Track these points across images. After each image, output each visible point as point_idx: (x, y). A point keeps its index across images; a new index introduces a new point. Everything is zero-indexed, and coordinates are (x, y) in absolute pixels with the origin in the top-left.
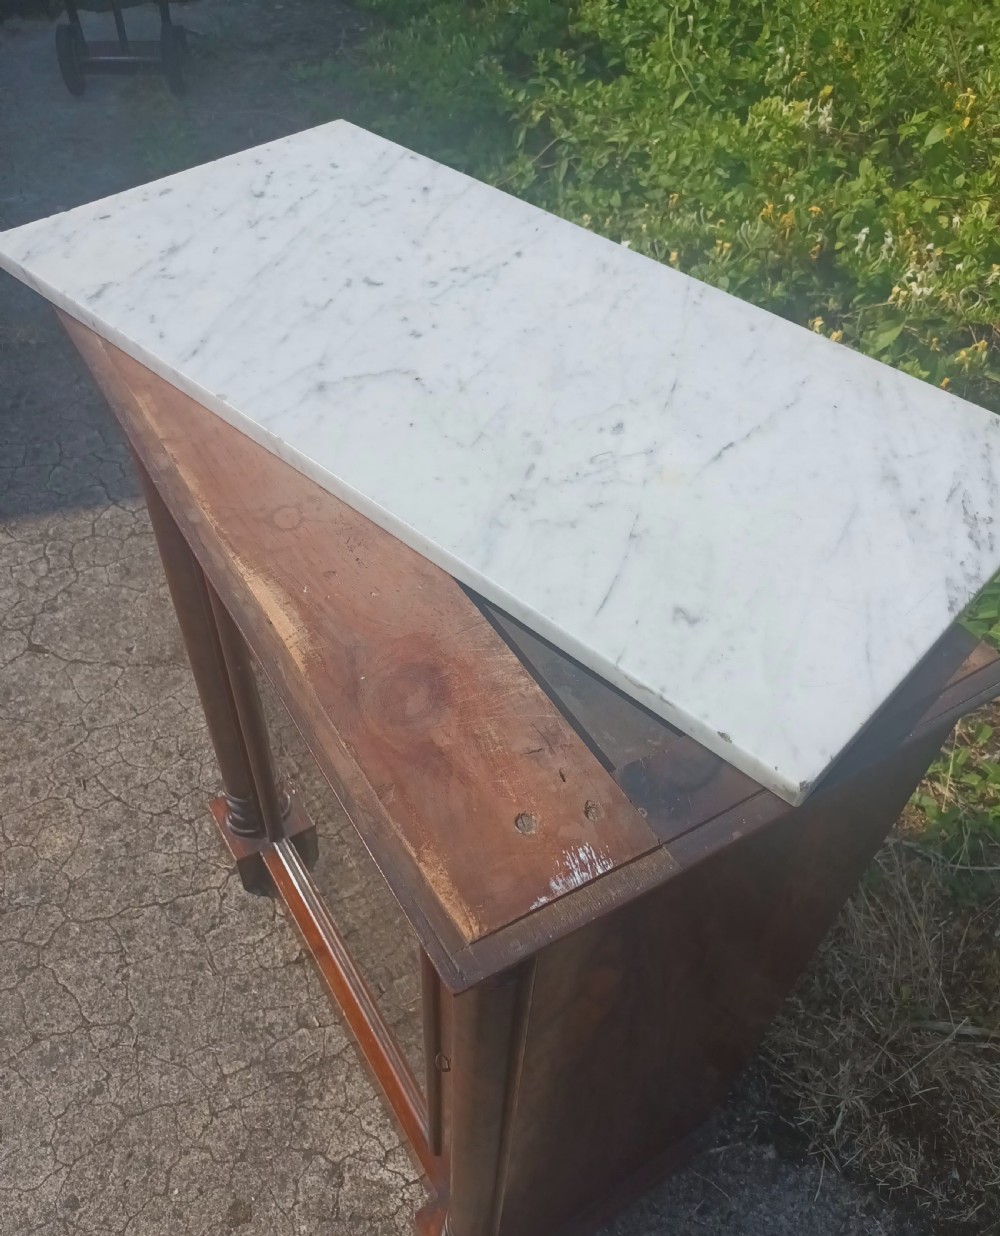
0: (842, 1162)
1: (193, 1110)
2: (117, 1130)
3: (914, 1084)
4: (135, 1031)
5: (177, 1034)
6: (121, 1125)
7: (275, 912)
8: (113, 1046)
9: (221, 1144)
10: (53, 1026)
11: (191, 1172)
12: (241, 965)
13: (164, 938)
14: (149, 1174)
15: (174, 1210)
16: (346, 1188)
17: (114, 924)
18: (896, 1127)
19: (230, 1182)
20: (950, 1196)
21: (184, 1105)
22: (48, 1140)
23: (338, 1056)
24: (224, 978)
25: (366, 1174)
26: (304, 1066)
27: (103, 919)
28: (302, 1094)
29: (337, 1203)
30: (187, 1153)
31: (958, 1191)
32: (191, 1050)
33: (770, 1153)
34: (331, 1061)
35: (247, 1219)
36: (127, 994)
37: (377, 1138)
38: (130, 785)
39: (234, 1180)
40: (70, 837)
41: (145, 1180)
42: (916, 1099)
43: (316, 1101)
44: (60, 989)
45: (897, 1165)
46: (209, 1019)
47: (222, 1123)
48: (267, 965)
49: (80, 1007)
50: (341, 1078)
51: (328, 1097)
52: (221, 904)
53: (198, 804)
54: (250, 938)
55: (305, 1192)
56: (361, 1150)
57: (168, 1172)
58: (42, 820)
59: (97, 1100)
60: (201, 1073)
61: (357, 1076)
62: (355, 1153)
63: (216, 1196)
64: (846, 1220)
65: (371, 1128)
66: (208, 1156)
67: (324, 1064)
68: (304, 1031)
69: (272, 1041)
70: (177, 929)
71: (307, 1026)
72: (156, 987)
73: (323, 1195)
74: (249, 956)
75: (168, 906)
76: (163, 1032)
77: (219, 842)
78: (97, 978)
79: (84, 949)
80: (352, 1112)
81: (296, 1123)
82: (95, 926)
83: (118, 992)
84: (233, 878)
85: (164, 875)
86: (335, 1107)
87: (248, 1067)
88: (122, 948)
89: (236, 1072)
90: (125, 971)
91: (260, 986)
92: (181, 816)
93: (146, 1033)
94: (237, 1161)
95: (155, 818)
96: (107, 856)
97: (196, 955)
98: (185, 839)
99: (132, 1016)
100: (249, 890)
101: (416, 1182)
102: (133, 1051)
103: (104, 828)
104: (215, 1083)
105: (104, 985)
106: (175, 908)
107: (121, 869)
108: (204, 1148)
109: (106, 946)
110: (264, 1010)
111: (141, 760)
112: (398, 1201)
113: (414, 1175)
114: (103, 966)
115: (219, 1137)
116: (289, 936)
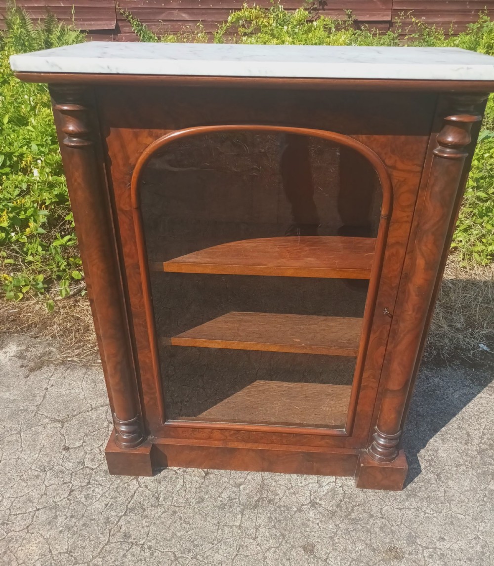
1: (246, 546)
4: (184, 556)
5: (201, 537)
7: (174, 471)
9: (271, 541)
11: (277, 560)
12: (189, 496)
13: (144, 521)
16: (323, 503)
17: (114, 541)
19: (292, 545)
21: (240, 550)
23: (263, 480)
24: (190, 505)
25: (322, 494)
26: (258, 494)
27: (106, 545)
28: (270, 501)
29: (327, 510)
30: (265, 558)
32: (215, 534)
34: (264, 484)
35: (313, 546)
36: (160, 551)
37: (310, 483)
38: (36, 501)
39: (292, 543)
40: (37, 542)
43: (277, 497)
46: (205, 520)
47: (262, 537)
48: (198, 486)
50: (274, 484)
51: (279, 492)
52: (149, 490)
53: (82, 476)
54: (178, 486)
55: (316, 519)
56: (311, 491)
58: (8, 552)
60: (230, 535)
61: (277, 478)
62: (311, 494)
63: (295, 554)
65: (304, 483)
66: (273, 549)
67: (262, 487)
68: (242, 487)
69: (237, 500)
70: (144, 514)
71: (241, 485)
72: (168, 536)
73: (321, 513)
74: (187, 491)
75: (128, 512)
76: (195, 543)
77: (113, 477)
78: (138, 561)
79: (115, 561)
80: (292, 487)
81: (282, 509)
82: (106, 551)
83: (155, 554)
84: (141, 478)
85: (108, 507)
86: (285, 492)
87: (243, 514)
88: (132, 542)
89: (241, 520)
90: (146, 547)
91: (206, 493)
92: (81, 486)
93: (189, 551)
94: (284, 538)
95: (69, 497)
96: (69, 528)
97: (166, 512)
98: (97, 490)
99: (174, 554)
100: (153, 475)
101: (336, 479)
102: (194, 560)
103: (49, 523)
104: (239, 531)
105: (145, 560)
106: (133, 509)
107: (84, 525)
108: (268, 549)
109: (123, 549)
110: (219, 497)
111: (25, 490)
112: (340, 489)
113: (333, 478)
114: (133, 556)
115: (267, 541)
116: (192, 471)
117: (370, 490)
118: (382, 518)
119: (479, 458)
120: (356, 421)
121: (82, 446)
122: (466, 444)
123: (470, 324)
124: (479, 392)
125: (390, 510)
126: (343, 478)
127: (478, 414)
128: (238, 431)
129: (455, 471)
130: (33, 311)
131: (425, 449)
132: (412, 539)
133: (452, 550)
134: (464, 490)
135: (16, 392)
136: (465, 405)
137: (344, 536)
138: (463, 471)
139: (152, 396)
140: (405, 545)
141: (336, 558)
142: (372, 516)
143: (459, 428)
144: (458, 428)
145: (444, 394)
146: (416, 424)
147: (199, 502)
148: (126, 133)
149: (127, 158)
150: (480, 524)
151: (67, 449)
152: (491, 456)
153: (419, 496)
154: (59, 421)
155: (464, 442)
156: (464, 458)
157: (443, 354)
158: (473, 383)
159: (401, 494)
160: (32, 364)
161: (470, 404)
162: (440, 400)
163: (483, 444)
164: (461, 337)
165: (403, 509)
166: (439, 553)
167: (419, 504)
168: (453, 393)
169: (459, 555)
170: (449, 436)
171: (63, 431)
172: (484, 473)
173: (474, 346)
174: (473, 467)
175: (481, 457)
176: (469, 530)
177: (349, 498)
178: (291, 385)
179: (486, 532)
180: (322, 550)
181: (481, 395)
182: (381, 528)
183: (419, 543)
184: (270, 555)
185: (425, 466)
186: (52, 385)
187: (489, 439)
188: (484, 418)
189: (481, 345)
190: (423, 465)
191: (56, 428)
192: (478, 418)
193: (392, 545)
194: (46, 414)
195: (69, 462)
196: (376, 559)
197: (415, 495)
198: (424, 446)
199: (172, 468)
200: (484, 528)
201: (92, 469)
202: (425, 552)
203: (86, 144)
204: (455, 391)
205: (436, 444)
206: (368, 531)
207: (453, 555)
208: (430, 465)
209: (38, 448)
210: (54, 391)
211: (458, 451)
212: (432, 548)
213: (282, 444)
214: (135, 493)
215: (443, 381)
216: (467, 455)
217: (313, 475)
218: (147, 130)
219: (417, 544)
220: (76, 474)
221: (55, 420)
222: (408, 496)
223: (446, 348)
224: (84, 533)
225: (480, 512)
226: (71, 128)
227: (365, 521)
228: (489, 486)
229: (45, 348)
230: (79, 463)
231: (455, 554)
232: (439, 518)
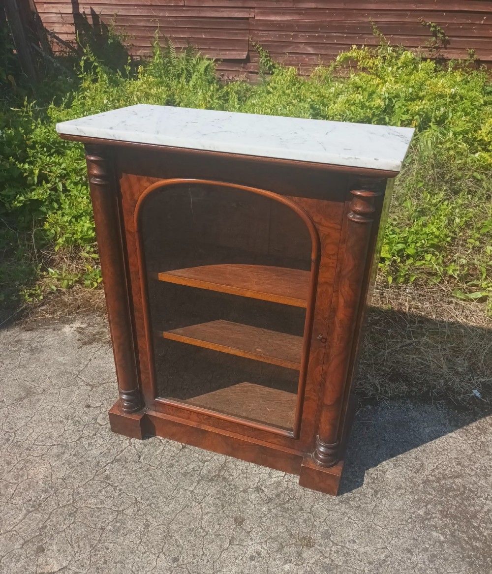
0: (388, 397)
1: (191, 507)
2: (168, 531)
3: (387, 370)
4: (142, 502)
5: (160, 492)
6: (168, 528)
7: (160, 439)
8: (138, 511)
9: (212, 508)
10: (106, 521)
11: (210, 522)
12: (163, 460)
13: (123, 471)
14: (195, 533)
15: (215, 535)
16: (266, 490)
17: (96, 478)
18: (392, 381)
19: (227, 515)
20: (417, 388)
21: (186, 508)
22: (144, 551)
24: (161, 467)
25: (268, 483)
26: (217, 472)
27: (90, 480)
28: (224, 479)
29: (267, 496)
30: (202, 519)
31: (418, 386)
32: (171, 492)
33: (370, 407)
34: (225, 465)
35: (244, 520)
36: (127, 494)
37: (262, 473)
38: (54, 439)
39: (227, 514)
40: (45, 467)
41: (195, 536)
42: (390, 372)
43: (232, 477)
44: (96, 509)
45: (400, 389)
46: (168, 481)
47: (206, 503)
48: (173, 455)
49: (110, 509)
50: (233, 466)
51: (234, 474)
52: (136, 449)
53: (92, 428)
54: (158, 452)
55: (255, 501)
56: (260, 479)
57: (202, 528)
58: (24, 469)
59: (150, 529)
60: (182, 496)
61: (238, 463)
62: (259, 481)
63: (226, 522)
64: (400, 409)
65: (257, 472)
66: (211, 514)
67: (223, 466)
68: (206, 463)
69: (199, 472)
70: (126, 466)
71: (206, 461)
72: (137, 485)
73: (261, 497)
74: (164, 456)
75: (114, 461)
76: (154, 495)
77: (114, 434)
78: (108, 497)
79: (92, 493)
80: (247, 472)
81: (232, 487)
82: (89, 484)
83: (122, 496)
84: (133, 440)
85: (102, 454)
86: (240, 475)
87: (198, 483)
88: (109, 484)
89: (195, 487)
90: (118, 489)
91: (177, 461)
92: (89, 436)
93: (148, 500)
94: (222, 509)
95: (77, 442)
96: (69, 463)
97: (142, 468)
98: (98, 441)
99: (136, 499)
100: (143, 439)
101: (285, 475)
102: (148, 507)
103: (58, 456)
104: (191, 495)
105: (114, 497)
106: (118, 460)
107: (80, 463)
108: (207, 513)
109: (101, 486)
110: (186, 466)
111: (50, 429)
112: (285, 483)
113: (283, 474)
114: (107, 492)
115: (209, 507)
116: (173, 443)
117: (310, 490)
118: (310, 513)
119: (421, 486)
120: (302, 427)
121: (100, 407)
122: (415, 472)
123: (473, 369)
124: (451, 431)
125: (320, 509)
126: (292, 475)
127: (441, 450)
128: (210, 417)
129: (393, 492)
130: (101, 298)
131: (376, 468)
132: (327, 535)
133: (357, 552)
134: (393, 509)
135: (68, 358)
136: (431, 440)
137: (272, 519)
138: (401, 494)
139: (147, 376)
140: (320, 538)
141: (257, 533)
142: (301, 509)
143: (416, 458)
144: (414, 458)
145: (416, 427)
146: (377, 447)
147: (169, 467)
148: (133, 178)
149: (132, 195)
150: (394, 538)
151: (88, 406)
152: (434, 488)
153: (350, 504)
154: (90, 385)
155: (414, 470)
156: (407, 483)
157: (432, 392)
158: (450, 423)
159: (336, 499)
160: (87, 339)
161: (437, 441)
162: (409, 431)
163: (432, 476)
164: (458, 380)
165: (332, 510)
166: (345, 551)
167: (347, 511)
168: (425, 427)
169: (362, 557)
170: (403, 463)
171: (90, 393)
172: (420, 500)
173: (467, 390)
174: (412, 493)
175: (424, 487)
176: (381, 540)
177: (289, 492)
178: (271, 390)
179: (396, 546)
180: (249, 524)
181: (453, 435)
182: (305, 521)
183: (332, 539)
184: (206, 518)
185: (368, 482)
186: (95, 358)
187: (439, 473)
188: (444, 455)
189: (475, 391)
190: (366, 480)
191: (87, 390)
192: (438, 454)
193: (309, 535)
194: (83, 378)
195: (87, 416)
196: (289, 542)
197: (348, 503)
198: (376, 465)
199: (159, 437)
200: (395, 542)
201: (101, 425)
202: (333, 547)
203: (103, 183)
204: (429, 426)
205: (387, 467)
206: (294, 520)
207: (356, 556)
208: (373, 483)
209: (69, 402)
210: (95, 363)
211: (405, 477)
212: (342, 546)
213: (244, 435)
214: (125, 449)
215: (422, 415)
216: (412, 482)
217: (268, 468)
218: (146, 177)
219: (330, 540)
220: (88, 426)
221: (88, 384)
222: (341, 502)
223: (439, 387)
224: (79, 468)
225: (399, 529)
226: (95, 172)
227: (294, 512)
228: (419, 511)
229: (100, 329)
230: (93, 419)
231: (359, 556)
232: (359, 525)
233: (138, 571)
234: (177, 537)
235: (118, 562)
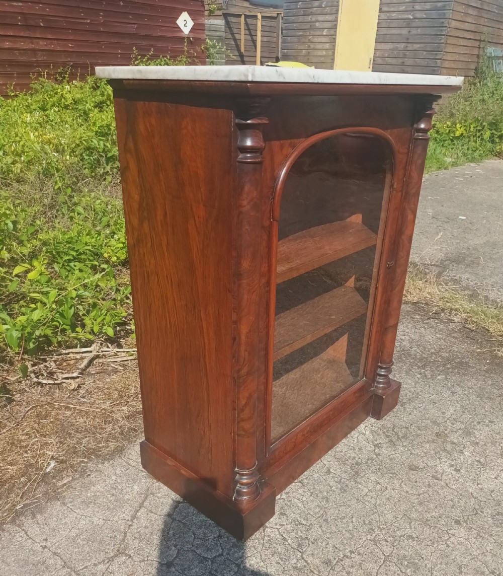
1: (390, 496)
4: (374, 535)
5: (364, 516)
7: (280, 499)
9: (395, 481)
12: (315, 504)
13: (320, 544)
14: (425, 502)
15: (429, 487)
16: (380, 441)
21: (391, 501)
22: (445, 545)
24: (326, 508)
25: (371, 437)
26: (346, 466)
28: (357, 464)
29: (387, 443)
30: (407, 492)
34: (338, 459)
35: (413, 465)
36: (359, 548)
37: (357, 437)
39: (404, 473)
41: (428, 502)
43: (357, 459)
46: (349, 506)
47: (388, 484)
48: (309, 494)
49: (380, 566)
50: (342, 454)
51: (353, 456)
52: (287, 525)
54: (300, 505)
55: (391, 452)
56: (365, 441)
57: (419, 495)
59: (414, 536)
60: (374, 499)
61: (338, 450)
62: (367, 442)
63: (414, 477)
65: (355, 440)
66: (402, 484)
68: (331, 470)
69: (343, 479)
70: (312, 540)
71: (329, 470)
72: (347, 535)
73: (387, 447)
74: (309, 502)
75: (301, 550)
76: (367, 522)
80: (353, 447)
81: (369, 462)
83: (361, 552)
84: (268, 524)
85: (281, 562)
86: (355, 452)
87: (359, 483)
88: (337, 562)
89: (365, 487)
91: (321, 492)
93: (372, 530)
94: (397, 475)
97: (321, 525)
99: (368, 540)
104: (374, 493)
105: (362, 561)
106: (300, 546)
108: (401, 487)
109: (341, 571)
110: (331, 487)
112: (373, 428)
113: (362, 425)
114: (352, 567)
115: (393, 484)
116: (290, 489)
117: (386, 417)
118: (411, 425)
121: (179, 550)
125: (408, 418)
126: (365, 421)
132: (436, 423)
133: (453, 414)
134: (414, 385)
137: (415, 448)
140: (438, 428)
141: (429, 461)
142: (407, 428)
147: (327, 501)
150: (442, 395)
151: (169, 564)
165: (410, 413)
166: (452, 420)
167: (412, 406)
176: (443, 401)
177: (385, 429)
180: (418, 463)
182: (419, 430)
184: (406, 489)
186: (45, 540)
193: (435, 433)
194: (88, 564)
195: (191, 569)
196: (440, 445)
199: (276, 498)
200: (445, 395)
201: (221, 555)
202: (448, 424)
206: (417, 436)
210: (57, 542)
212: (447, 420)
214: (282, 536)
217: (352, 432)
219: (441, 423)
221: (111, 559)
222: (403, 406)
225: (434, 390)
227: (409, 432)
230: (201, 563)
231: (457, 415)
232: (428, 405)
233: (471, 554)
234: (429, 516)
235: (459, 570)
